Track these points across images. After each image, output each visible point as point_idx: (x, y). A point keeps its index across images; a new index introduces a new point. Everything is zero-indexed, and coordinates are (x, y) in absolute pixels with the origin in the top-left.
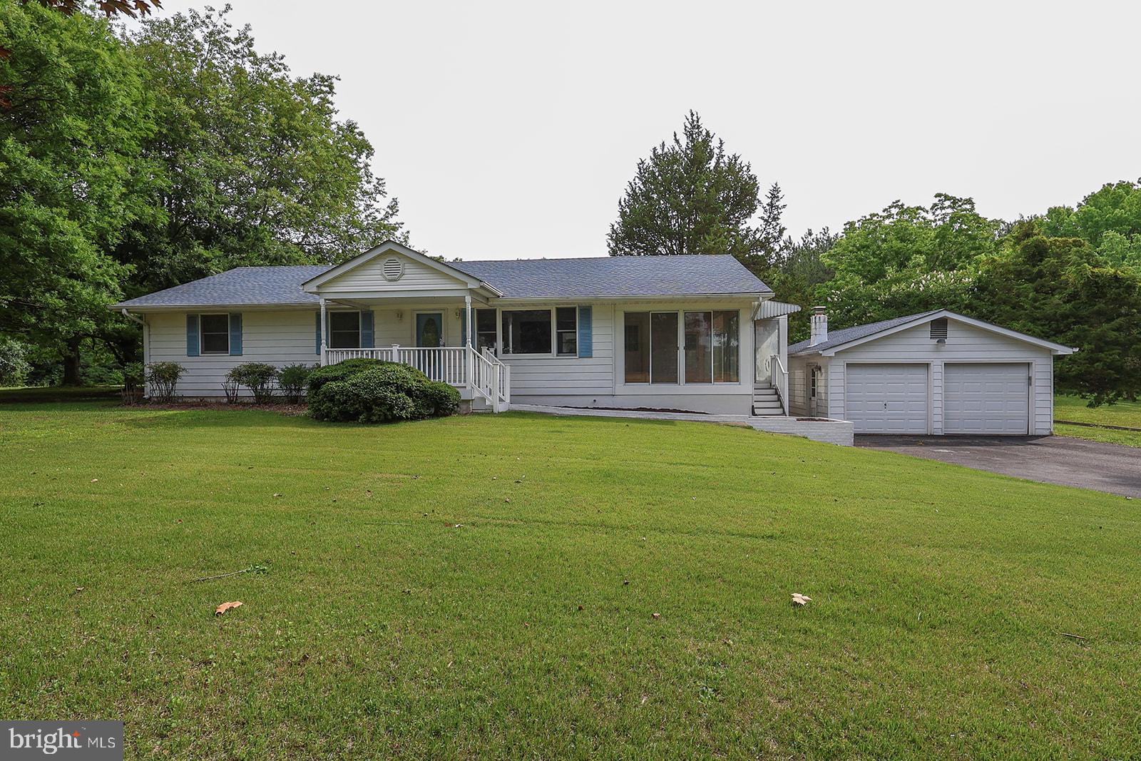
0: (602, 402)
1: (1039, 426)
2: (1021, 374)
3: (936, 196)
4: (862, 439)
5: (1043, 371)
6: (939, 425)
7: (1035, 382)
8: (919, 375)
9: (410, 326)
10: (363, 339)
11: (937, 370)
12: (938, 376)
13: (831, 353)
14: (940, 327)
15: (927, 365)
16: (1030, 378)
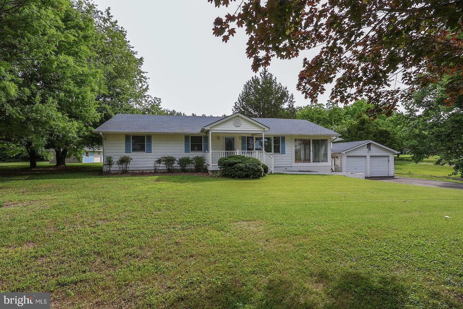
0: (288, 169)
1: (391, 173)
2: (386, 159)
3: (328, 101)
4: (367, 178)
5: (392, 158)
6: (369, 174)
7: (390, 161)
8: (363, 159)
9: (222, 143)
10: (204, 147)
11: (368, 157)
12: (368, 160)
13: (344, 153)
14: (369, 145)
15: (365, 156)
16: (389, 160)
